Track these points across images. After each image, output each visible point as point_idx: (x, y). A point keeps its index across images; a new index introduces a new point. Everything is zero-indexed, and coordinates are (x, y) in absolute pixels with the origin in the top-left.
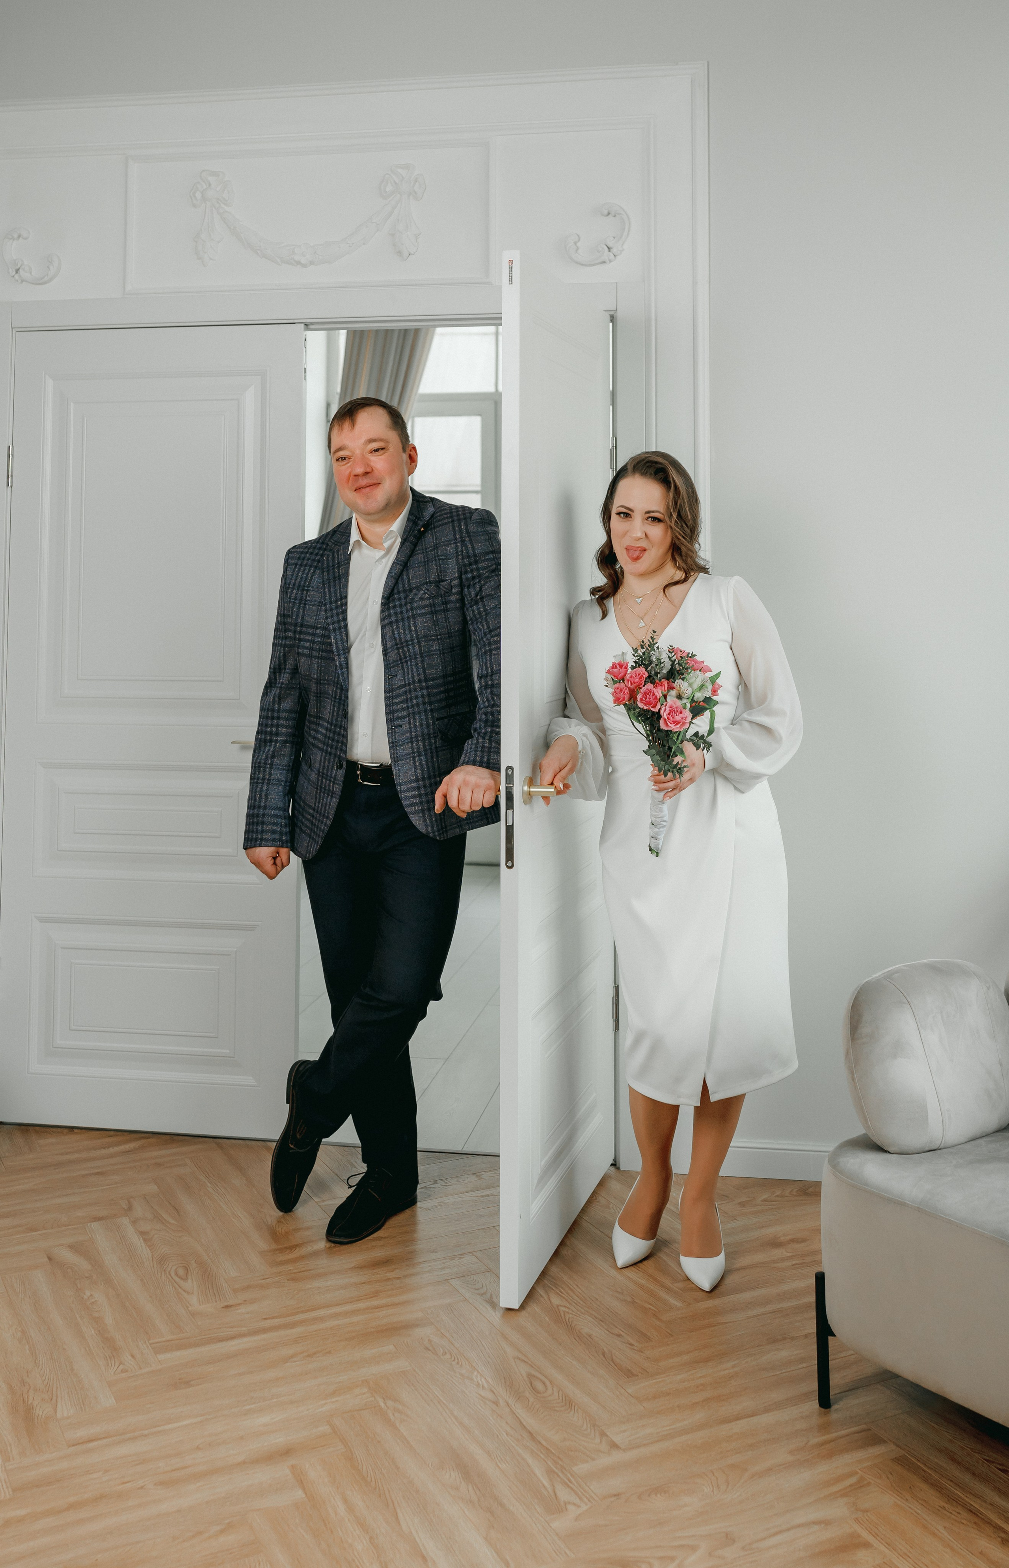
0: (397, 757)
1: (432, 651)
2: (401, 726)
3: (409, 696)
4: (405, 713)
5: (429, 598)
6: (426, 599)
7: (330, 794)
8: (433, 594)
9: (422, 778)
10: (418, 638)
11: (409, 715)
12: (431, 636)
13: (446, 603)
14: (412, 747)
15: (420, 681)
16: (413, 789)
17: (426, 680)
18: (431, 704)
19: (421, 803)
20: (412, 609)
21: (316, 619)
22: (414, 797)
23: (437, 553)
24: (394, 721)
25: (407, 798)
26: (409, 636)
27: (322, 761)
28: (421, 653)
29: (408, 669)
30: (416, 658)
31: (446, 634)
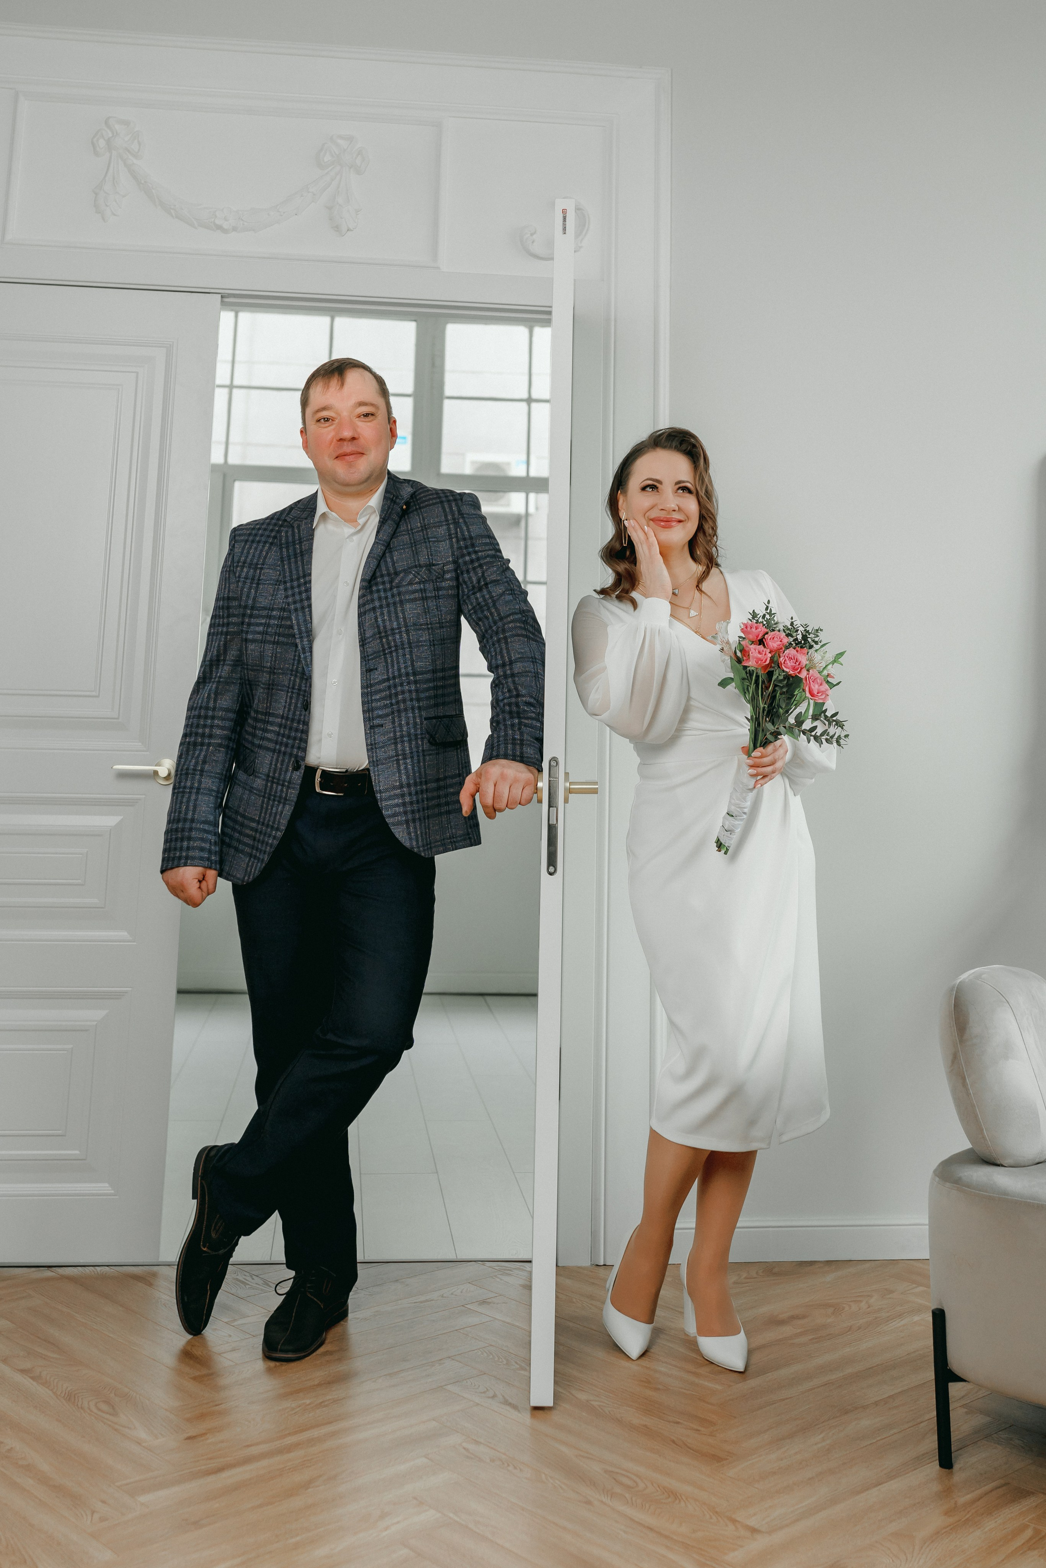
0: (377, 761)
1: (421, 641)
2: (382, 726)
3: (393, 691)
4: (388, 710)
5: (419, 583)
6: (416, 583)
7: (282, 801)
8: (424, 578)
9: (407, 784)
10: (406, 626)
11: (393, 713)
12: (421, 625)
13: (438, 589)
14: (396, 749)
15: (407, 674)
16: (396, 796)
17: (414, 674)
18: (419, 702)
19: (405, 813)
20: (399, 594)
21: (272, 600)
22: (397, 805)
23: (427, 534)
24: (373, 720)
25: (388, 807)
26: (395, 623)
27: (274, 763)
28: (409, 643)
29: (392, 661)
30: (403, 649)
31: (436, 623)
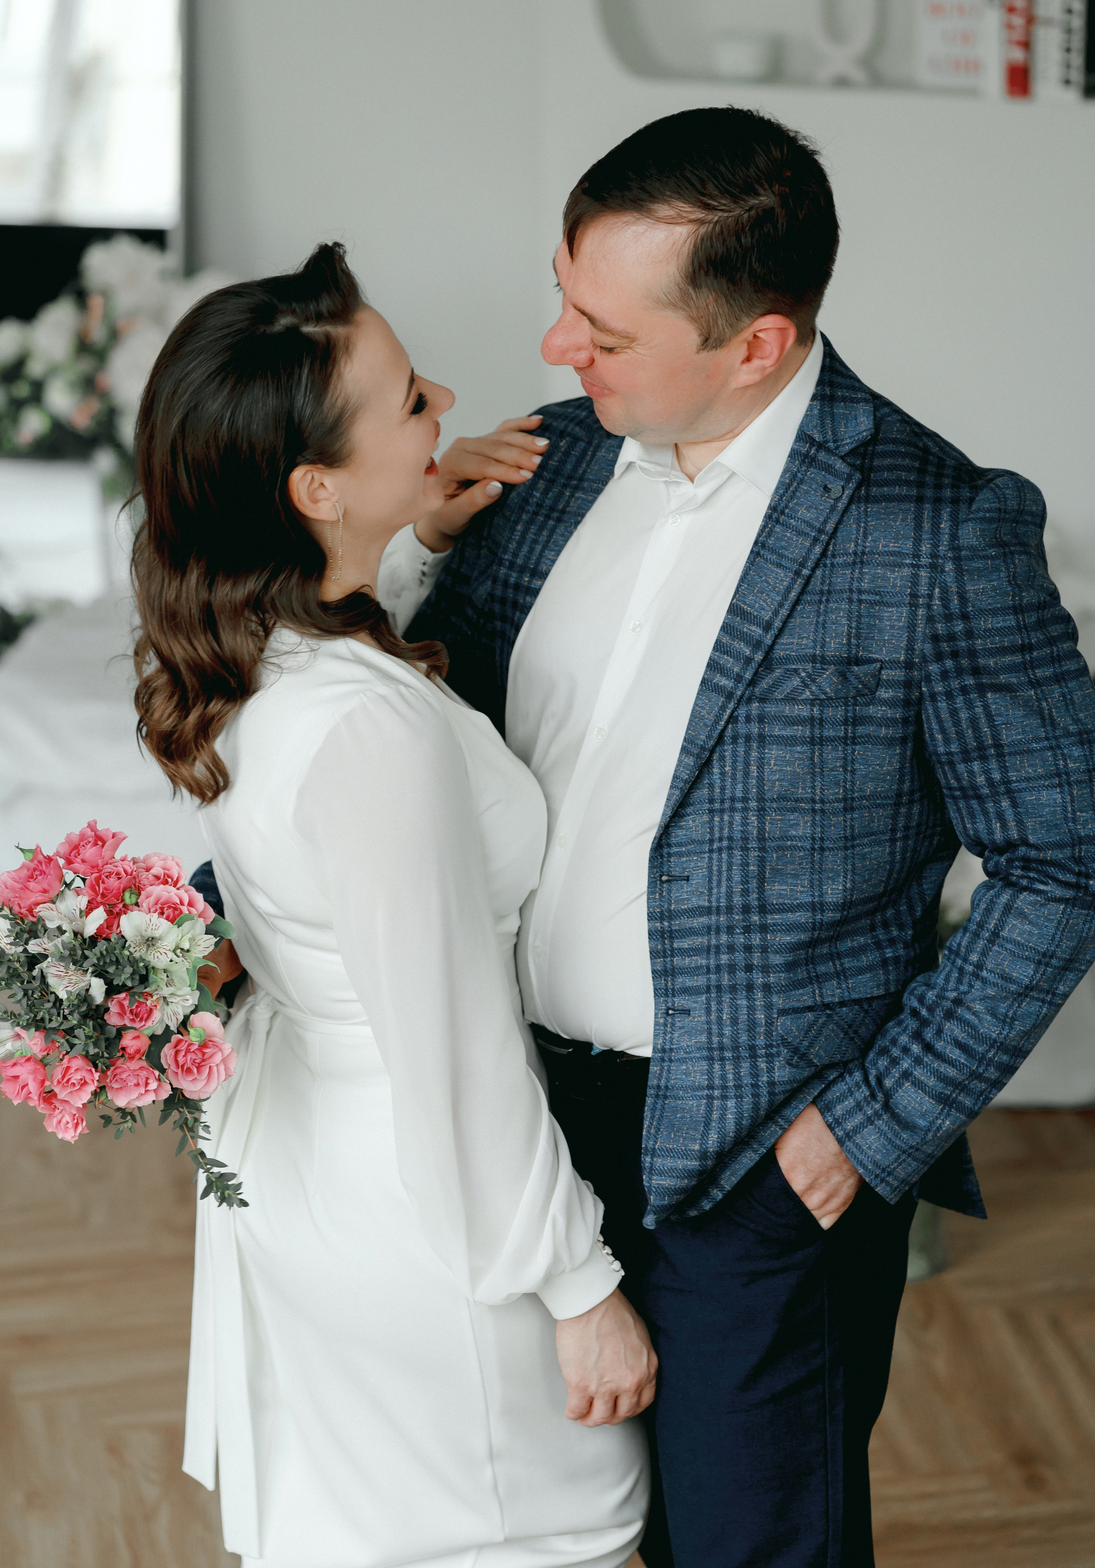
1: (792, 838)
2: (688, 1013)
3: (714, 941)
4: (700, 981)
5: (812, 703)
6: (802, 703)
10: (761, 799)
11: (708, 989)
13: (857, 721)
14: (710, 1072)
15: (747, 908)
17: (764, 910)
18: (768, 972)
20: (763, 721)
24: (674, 996)
28: (761, 839)
30: (745, 849)
